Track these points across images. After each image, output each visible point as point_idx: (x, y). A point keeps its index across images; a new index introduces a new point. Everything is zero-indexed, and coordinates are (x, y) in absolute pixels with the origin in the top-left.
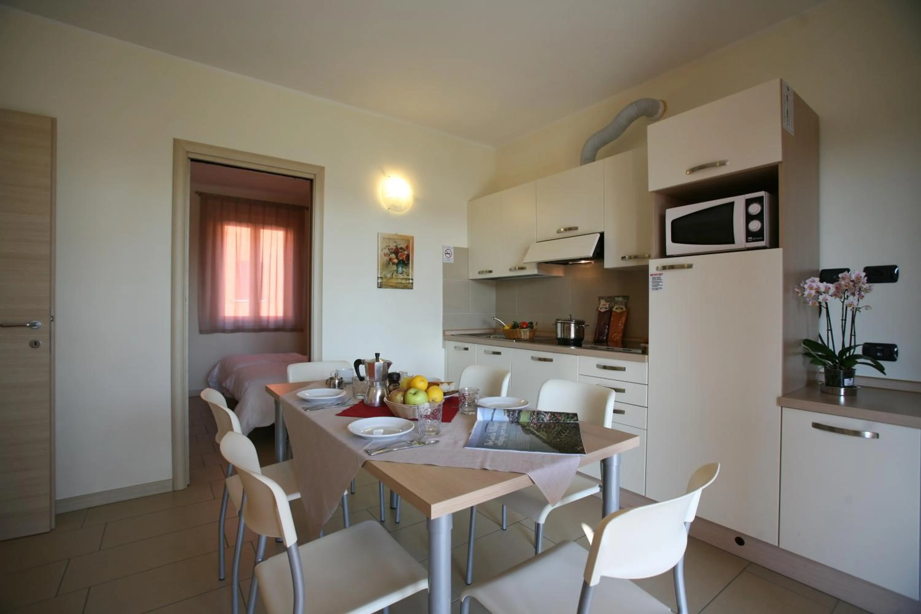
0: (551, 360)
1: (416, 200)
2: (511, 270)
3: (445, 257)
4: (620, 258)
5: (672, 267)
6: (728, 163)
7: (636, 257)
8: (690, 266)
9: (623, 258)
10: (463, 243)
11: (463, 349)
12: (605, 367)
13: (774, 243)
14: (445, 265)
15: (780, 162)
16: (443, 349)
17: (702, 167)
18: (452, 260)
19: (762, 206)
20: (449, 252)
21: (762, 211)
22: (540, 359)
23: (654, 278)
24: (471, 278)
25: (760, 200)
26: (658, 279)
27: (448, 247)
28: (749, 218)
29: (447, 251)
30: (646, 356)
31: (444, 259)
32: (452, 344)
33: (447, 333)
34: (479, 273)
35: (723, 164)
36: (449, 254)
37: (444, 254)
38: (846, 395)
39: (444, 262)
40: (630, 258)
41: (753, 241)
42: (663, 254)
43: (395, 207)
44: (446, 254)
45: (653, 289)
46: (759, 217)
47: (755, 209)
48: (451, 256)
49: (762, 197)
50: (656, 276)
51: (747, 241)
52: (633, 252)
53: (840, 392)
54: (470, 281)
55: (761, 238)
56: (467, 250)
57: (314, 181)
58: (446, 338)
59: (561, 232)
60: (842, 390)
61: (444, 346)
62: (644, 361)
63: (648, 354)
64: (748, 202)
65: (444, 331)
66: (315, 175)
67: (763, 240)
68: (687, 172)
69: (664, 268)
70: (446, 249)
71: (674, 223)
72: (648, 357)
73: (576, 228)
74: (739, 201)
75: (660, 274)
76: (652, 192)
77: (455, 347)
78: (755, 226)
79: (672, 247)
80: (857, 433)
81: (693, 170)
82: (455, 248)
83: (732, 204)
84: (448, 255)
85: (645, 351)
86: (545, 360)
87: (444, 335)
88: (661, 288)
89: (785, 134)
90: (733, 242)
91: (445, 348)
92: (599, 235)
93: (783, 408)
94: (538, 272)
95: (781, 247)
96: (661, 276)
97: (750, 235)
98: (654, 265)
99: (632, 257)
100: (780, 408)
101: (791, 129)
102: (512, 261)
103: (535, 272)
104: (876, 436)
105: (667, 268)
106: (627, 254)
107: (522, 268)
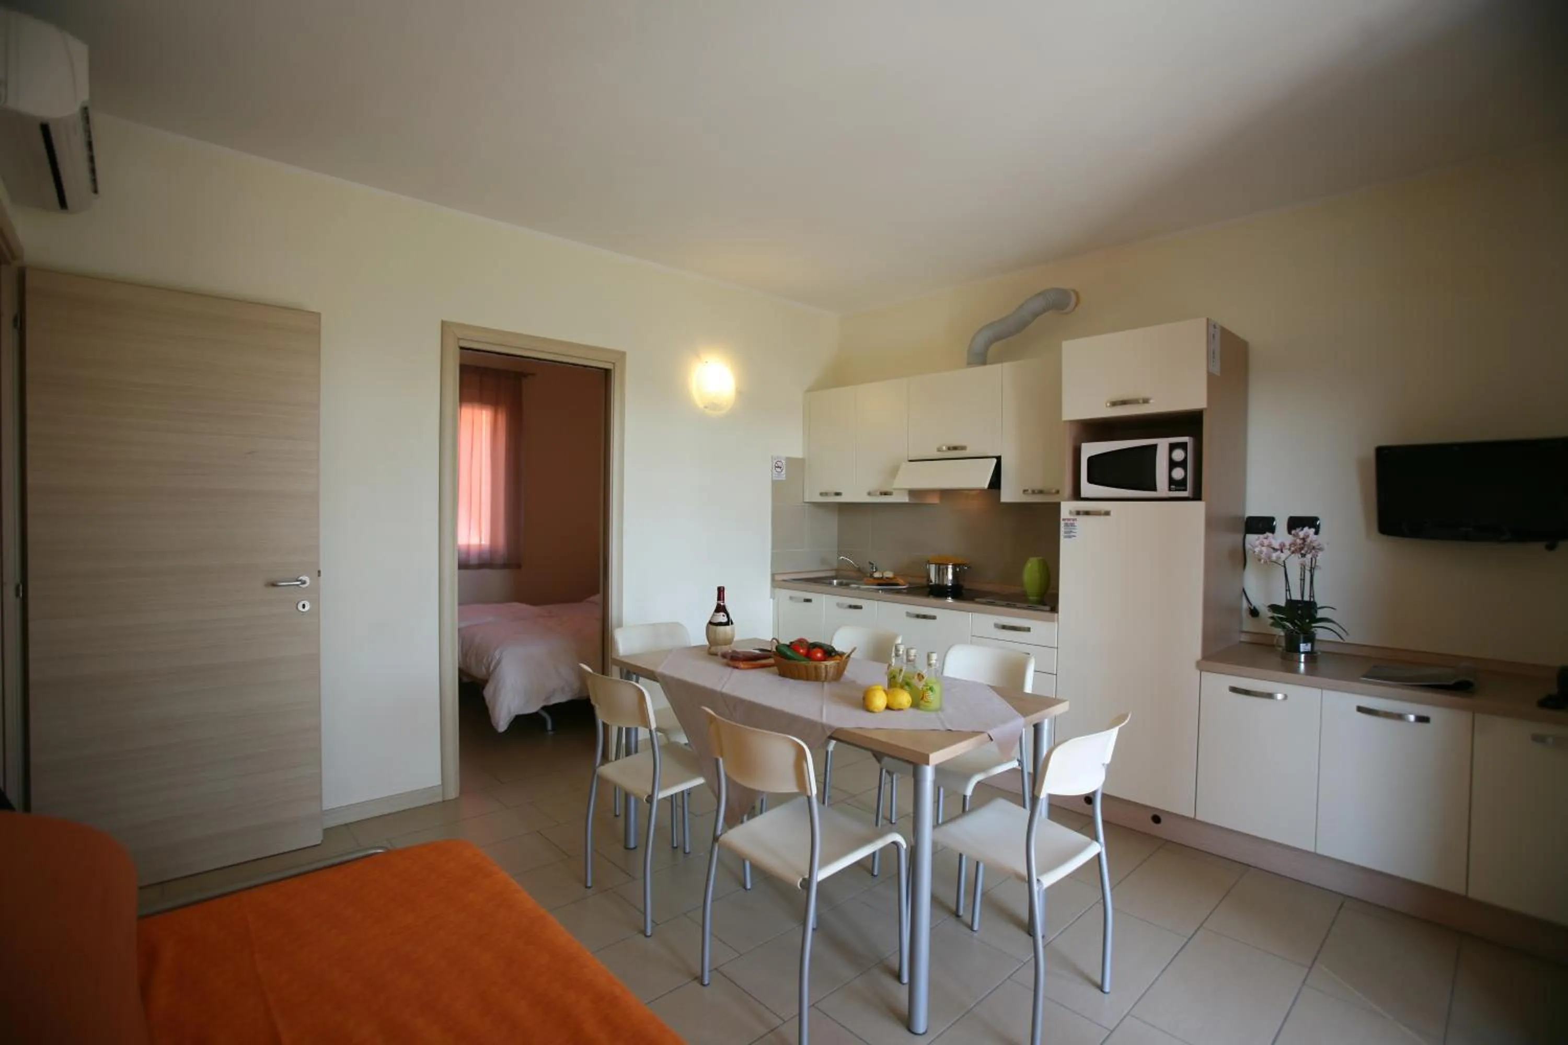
0: (934, 618)
1: (739, 393)
2: (869, 494)
3: (774, 471)
4: (1022, 492)
5: (1087, 513)
6: (1151, 401)
7: (1041, 492)
8: (1107, 513)
9: (1025, 491)
10: (798, 454)
11: (803, 600)
12: (1004, 627)
13: (1197, 496)
14: (775, 484)
15: (1205, 409)
16: (771, 600)
17: (1124, 403)
18: (783, 476)
19: (1186, 453)
20: (779, 464)
21: (1186, 458)
22: (918, 616)
23: (1066, 525)
24: (807, 501)
25: (1183, 446)
26: (1071, 525)
27: (778, 457)
28: (1173, 464)
29: (778, 463)
30: (1056, 615)
31: (774, 475)
32: (784, 594)
33: (778, 578)
34: (821, 494)
35: (1146, 401)
36: (780, 468)
37: (774, 467)
38: (1306, 662)
39: (774, 479)
40: (1033, 492)
41: (1176, 490)
42: (1076, 495)
43: (714, 406)
44: (776, 467)
45: (1065, 537)
46: (1183, 464)
47: (1178, 455)
48: (782, 470)
49: (1186, 443)
50: (1069, 522)
51: (1170, 490)
52: (1038, 486)
53: (1300, 658)
54: (807, 504)
55: (1183, 488)
56: (803, 460)
57: (613, 372)
58: (776, 583)
59: (943, 451)
60: (1303, 656)
61: (773, 596)
62: (1053, 621)
63: (1057, 612)
64: (1173, 447)
65: (773, 575)
66: (614, 364)
67: (1185, 490)
68: (1106, 404)
69: (1078, 513)
70: (775, 461)
71: (1091, 460)
72: (1058, 616)
73: (963, 448)
74: (1163, 444)
75: (1074, 520)
76: (1065, 422)
77: (791, 598)
78: (1178, 474)
79: (1088, 489)
80: (1270, 696)
81: (1114, 404)
82: (788, 459)
83: (1154, 447)
84: (779, 470)
85: (1054, 609)
86: (925, 617)
87: (773, 580)
88: (1074, 536)
89: (1210, 376)
90: (1154, 488)
91: (774, 599)
92: (995, 461)
93: (1202, 673)
94: (910, 499)
95: (1204, 501)
96: (1075, 522)
97: (1174, 484)
98: (1067, 508)
99: (1036, 491)
100: (1199, 672)
101: (1217, 370)
102: (875, 483)
103: (906, 499)
104: (1286, 697)
105: (1081, 513)
106: (1030, 487)
107: (886, 494)
